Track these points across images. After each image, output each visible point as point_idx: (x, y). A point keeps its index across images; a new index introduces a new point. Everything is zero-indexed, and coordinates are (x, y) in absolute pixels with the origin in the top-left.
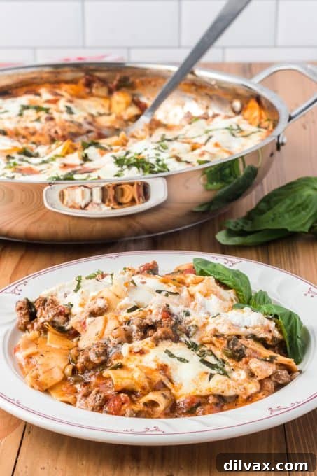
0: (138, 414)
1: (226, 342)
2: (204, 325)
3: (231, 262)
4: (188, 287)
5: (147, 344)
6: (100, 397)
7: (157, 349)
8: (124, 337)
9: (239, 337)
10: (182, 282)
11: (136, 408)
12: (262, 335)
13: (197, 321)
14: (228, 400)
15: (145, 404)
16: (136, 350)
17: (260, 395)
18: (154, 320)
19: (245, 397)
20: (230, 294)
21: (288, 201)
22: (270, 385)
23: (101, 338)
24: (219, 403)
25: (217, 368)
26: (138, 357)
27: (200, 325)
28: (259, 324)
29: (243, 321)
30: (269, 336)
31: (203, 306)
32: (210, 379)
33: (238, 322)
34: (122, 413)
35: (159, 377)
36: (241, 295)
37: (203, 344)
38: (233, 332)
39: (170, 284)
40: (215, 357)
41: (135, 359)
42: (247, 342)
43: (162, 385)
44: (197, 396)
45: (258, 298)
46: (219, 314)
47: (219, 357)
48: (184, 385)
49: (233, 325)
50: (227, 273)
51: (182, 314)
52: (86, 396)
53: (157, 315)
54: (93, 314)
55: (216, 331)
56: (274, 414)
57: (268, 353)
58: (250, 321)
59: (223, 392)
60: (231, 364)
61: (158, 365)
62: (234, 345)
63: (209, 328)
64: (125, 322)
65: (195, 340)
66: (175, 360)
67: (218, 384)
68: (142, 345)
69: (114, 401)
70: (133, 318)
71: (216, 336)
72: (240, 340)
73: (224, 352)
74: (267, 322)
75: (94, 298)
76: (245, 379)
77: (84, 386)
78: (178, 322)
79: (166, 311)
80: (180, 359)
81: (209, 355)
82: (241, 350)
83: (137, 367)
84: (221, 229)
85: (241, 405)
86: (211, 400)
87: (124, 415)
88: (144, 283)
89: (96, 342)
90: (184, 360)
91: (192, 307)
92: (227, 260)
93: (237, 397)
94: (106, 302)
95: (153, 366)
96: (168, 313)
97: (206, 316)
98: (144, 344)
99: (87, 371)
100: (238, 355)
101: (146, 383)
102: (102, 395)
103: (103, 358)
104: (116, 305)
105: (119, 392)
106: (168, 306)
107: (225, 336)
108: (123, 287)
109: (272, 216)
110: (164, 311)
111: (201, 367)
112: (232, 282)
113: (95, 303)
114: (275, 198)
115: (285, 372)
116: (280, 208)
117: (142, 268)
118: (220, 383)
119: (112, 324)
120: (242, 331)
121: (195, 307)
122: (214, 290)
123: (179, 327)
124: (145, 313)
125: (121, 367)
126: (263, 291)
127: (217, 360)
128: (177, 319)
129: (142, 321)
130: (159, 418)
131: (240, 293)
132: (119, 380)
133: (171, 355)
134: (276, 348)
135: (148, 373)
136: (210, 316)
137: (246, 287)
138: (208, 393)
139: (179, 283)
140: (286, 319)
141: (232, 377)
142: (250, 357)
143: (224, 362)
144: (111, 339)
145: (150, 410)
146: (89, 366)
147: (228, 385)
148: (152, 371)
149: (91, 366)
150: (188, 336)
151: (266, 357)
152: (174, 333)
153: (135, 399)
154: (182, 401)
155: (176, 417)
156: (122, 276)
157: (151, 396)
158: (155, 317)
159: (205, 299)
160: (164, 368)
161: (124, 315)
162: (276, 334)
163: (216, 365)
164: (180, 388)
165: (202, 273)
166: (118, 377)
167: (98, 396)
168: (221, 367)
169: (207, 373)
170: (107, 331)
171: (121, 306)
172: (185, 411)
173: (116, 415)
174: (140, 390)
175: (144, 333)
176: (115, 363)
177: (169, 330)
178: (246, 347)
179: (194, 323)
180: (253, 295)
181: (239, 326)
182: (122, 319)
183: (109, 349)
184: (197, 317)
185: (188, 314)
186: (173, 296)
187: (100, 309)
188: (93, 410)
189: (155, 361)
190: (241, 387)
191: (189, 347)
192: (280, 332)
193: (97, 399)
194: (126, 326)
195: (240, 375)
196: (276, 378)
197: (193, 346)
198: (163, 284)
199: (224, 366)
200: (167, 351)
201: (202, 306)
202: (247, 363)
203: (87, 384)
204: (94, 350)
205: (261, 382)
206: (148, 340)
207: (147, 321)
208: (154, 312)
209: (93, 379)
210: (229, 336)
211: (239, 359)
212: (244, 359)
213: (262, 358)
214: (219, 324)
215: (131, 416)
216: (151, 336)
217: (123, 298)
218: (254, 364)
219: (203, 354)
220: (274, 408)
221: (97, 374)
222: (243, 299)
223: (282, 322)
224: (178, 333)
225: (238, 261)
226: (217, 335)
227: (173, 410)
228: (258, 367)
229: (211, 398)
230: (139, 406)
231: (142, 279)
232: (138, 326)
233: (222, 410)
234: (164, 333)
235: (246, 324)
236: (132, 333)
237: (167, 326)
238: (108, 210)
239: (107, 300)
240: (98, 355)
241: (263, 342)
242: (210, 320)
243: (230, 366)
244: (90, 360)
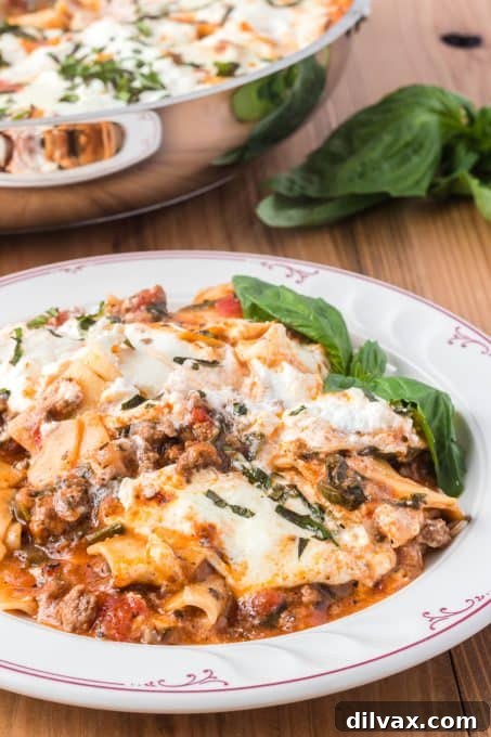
0: (166, 637)
1: (324, 469)
2: (277, 432)
3: (299, 272)
4: (234, 344)
5: (169, 478)
6: (88, 603)
7: (189, 488)
8: (120, 464)
9: (345, 453)
10: (220, 337)
11: (162, 624)
12: (390, 447)
13: (262, 425)
14: (339, 594)
15: (178, 614)
16: (148, 493)
17: (399, 575)
18: (177, 426)
19: (370, 584)
20: (313, 355)
22: (415, 553)
23: (73, 464)
24: (323, 602)
25: (312, 524)
26: (154, 509)
27: (268, 431)
28: (384, 426)
29: (353, 419)
30: (403, 448)
31: (268, 387)
32: (301, 551)
33: (342, 425)
34: (134, 634)
35: (200, 552)
36: (334, 356)
37: (278, 471)
38: (335, 445)
39: (201, 344)
40: (305, 499)
41: (149, 514)
42: (362, 465)
43: (207, 570)
44: (279, 589)
45: (365, 356)
46: (303, 408)
47: (312, 500)
48: (250, 566)
49: (334, 430)
50: (301, 308)
51: (230, 409)
52: (57, 596)
53: (182, 414)
54: (54, 414)
55: (301, 445)
57: (407, 487)
58: (367, 423)
59: (328, 578)
60: (338, 515)
61: (196, 526)
62: (341, 476)
63: (288, 437)
64: (120, 430)
65: (261, 464)
66: (228, 512)
67: (317, 562)
68: (159, 482)
69: (116, 610)
70: (136, 421)
71: (305, 457)
72: (350, 462)
73: (321, 490)
74: (398, 419)
75: (52, 380)
76: (367, 547)
77: (50, 573)
78: (226, 426)
79: (199, 407)
80: (237, 510)
81: (292, 496)
82: (357, 487)
83: (153, 531)
85: (366, 603)
86: (307, 595)
87: (138, 640)
88: (147, 341)
89: (65, 474)
90: (246, 510)
91: (245, 389)
92: (291, 269)
93: (355, 584)
94: (78, 388)
95: (187, 529)
96: (204, 411)
97: (277, 409)
98: (163, 478)
99: (51, 539)
100: (352, 497)
101: (177, 569)
102: (93, 599)
103: (82, 510)
104: (99, 395)
105: (123, 590)
106: (203, 395)
107: (322, 456)
108: (110, 354)
109: (359, 169)
110: (196, 407)
111: (280, 525)
112: (317, 329)
113: (56, 390)
115: (440, 524)
116: (374, 153)
117: (135, 301)
118: (321, 561)
119: (94, 437)
120: (352, 441)
121: (251, 389)
122: (287, 351)
123: (228, 438)
124: (159, 410)
125: (122, 531)
126: (372, 340)
127: (310, 506)
128: (222, 421)
129: (154, 428)
130: (206, 641)
131: (333, 352)
132: (123, 566)
133: (219, 502)
134: (414, 466)
135: (178, 544)
136: (283, 409)
137: (341, 334)
138: (299, 582)
139: (216, 337)
140: (429, 408)
141: (341, 543)
142: (375, 500)
143: (322, 509)
144: (95, 466)
145: (189, 625)
146: (56, 529)
147: (338, 562)
148: (183, 537)
149: (60, 528)
150: (247, 457)
151: (405, 499)
152: (221, 452)
153: (157, 602)
154: (247, 601)
155: (241, 637)
156: (106, 333)
157: (190, 597)
158: (179, 418)
159: (272, 371)
160: (207, 533)
161: (116, 414)
162: (416, 441)
163: (308, 516)
164: (243, 574)
165: (257, 313)
166: (121, 558)
167: (84, 600)
168: (318, 521)
169: (293, 539)
170: (83, 451)
171: (108, 398)
172: (256, 622)
173: (121, 640)
174: (165, 583)
175: (160, 454)
176: (110, 522)
177: (209, 447)
178: (363, 478)
179: (256, 429)
180: (356, 351)
181: (345, 432)
182: (112, 425)
183: (93, 490)
184: (260, 415)
185: (243, 411)
186: (208, 369)
187: (67, 404)
188: (74, 630)
189: (190, 518)
190: (361, 564)
191: (252, 480)
192: (421, 434)
193: (82, 606)
194: (122, 440)
195: (356, 537)
196: (424, 537)
197: (257, 478)
198: (185, 343)
199: (323, 519)
200: (210, 494)
201: (266, 388)
202: (370, 514)
203: (54, 568)
204: (63, 494)
205: (398, 551)
206: (169, 469)
207: (163, 429)
208: (177, 408)
209: (66, 556)
210: (328, 455)
211: (355, 506)
212: (364, 507)
213: (397, 500)
214: (307, 428)
215: (151, 642)
216: (174, 462)
217: (113, 381)
218: (386, 516)
219: (279, 495)
220: (435, 613)
221: (74, 544)
222: (340, 364)
223: (422, 413)
224: (229, 451)
225: (312, 270)
226: (307, 456)
227: (233, 623)
228: (393, 523)
229: (305, 591)
230: (166, 620)
231: (143, 331)
232: (147, 440)
233: (329, 617)
234: (201, 454)
235: (359, 426)
236: (135, 453)
237: (205, 439)
238: (52, 172)
239: (79, 383)
240: (71, 506)
241: (393, 461)
242: (288, 420)
243: (335, 518)
244: (56, 515)
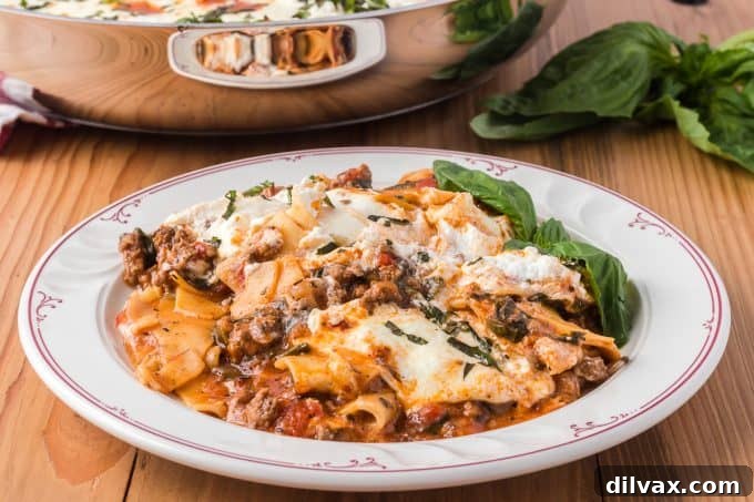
0: (338, 435)
1: (494, 307)
2: (455, 278)
3: (499, 167)
4: (425, 209)
5: (354, 310)
6: (271, 403)
7: (372, 319)
8: (311, 298)
9: (516, 298)
10: (414, 202)
11: (335, 425)
12: (557, 295)
13: (442, 271)
14: (499, 411)
15: (350, 417)
16: (334, 321)
17: (556, 401)
18: (365, 269)
19: (528, 405)
20: (499, 224)
21: (597, 65)
22: (572, 384)
23: (271, 299)
24: (482, 416)
25: (479, 353)
26: (337, 334)
27: (447, 276)
28: (553, 276)
29: (525, 269)
30: (570, 297)
31: (452, 244)
32: (466, 373)
33: (515, 274)
34: (309, 432)
35: (375, 369)
36: (518, 226)
37: (452, 311)
38: (507, 289)
39: (394, 205)
40: (475, 334)
41: (332, 338)
42: (530, 308)
43: (380, 384)
44: (443, 404)
45: (547, 230)
46: (480, 258)
47: (482, 334)
48: (419, 384)
49: (506, 278)
50: (491, 186)
51: (415, 258)
52: (244, 402)
53: (370, 259)
54: (256, 257)
55: (475, 287)
56: (582, 435)
57: (568, 328)
58: (537, 273)
59: (489, 397)
60: (503, 347)
61: (373, 347)
62: (507, 312)
63: (464, 283)
64: (314, 271)
65: (439, 303)
66: (403, 341)
67: (479, 382)
68: (344, 313)
69: (295, 411)
70: (329, 264)
71: (475, 296)
72: (518, 305)
73: (491, 326)
74: (566, 272)
75: (258, 229)
76: (527, 374)
77: (241, 384)
78: (409, 271)
79: (385, 253)
80: (413, 338)
81: (463, 331)
82: (521, 322)
83: (335, 351)
84: (478, 112)
85: (523, 419)
86: (468, 410)
87: (312, 437)
88: (347, 202)
89: (262, 306)
90: (420, 339)
91: (432, 245)
92: (492, 164)
93: (514, 404)
94: (280, 235)
95: (364, 349)
96: (389, 255)
97: (458, 261)
98: (349, 310)
99: (245, 357)
100: (516, 330)
101: (352, 380)
102: (274, 401)
103: (274, 335)
104: (298, 240)
105: (304, 396)
106: (389, 243)
107: (493, 298)
108: (310, 209)
109: (569, 91)
110: (383, 252)
111: (449, 351)
112: (502, 201)
113: (261, 237)
114: (575, 59)
115: (598, 361)
116: (584, 77)
117: (342, 177)
118: (484, 381)
119: (291, 275)
120: (522, 288)
121: (437, 246)
122: (472, 215)
123: (410, 280)
124: (350, 254)
125: (307, 350)
126: (557, 219)
127: (479, 339)
128: (406, 266)
129: (344, 269)
130: (375, 441)
131: (517, 222)
132: (304, 374)
133: (397, 331)
134: (583, 318)
135: (355, 361)
136: (464, 262)
137: (527, 211)
138: (462, 398)
139: (410, 202)
140: (599, 268)
141: (505, 370)
142: (537, 334)
143: (490, 342)
144: (289, 300)
145: (359, 428)
146: (249, 350)
147: (499, 383)
148: (363, 358)
149: (253, 349)
150: (426, 297)
151: (566, 335)
152: (402, 290)
153: (333, 408)
154: (415, 411)
155: (406, 440)
156: (307, 190)
157: (361, 403)
158: (369, 261)
159: (456, 231)
160: (383, 354)
161: (313, 258)
162: (582, 292)
163: (477, 348)
164: (413, 390)
165: (450, 186)
166: (303, 369)
167: (267, 402)
168: (485, 351)
169: (460, 363)
170: (279, 288)
171: (305, 243)
172: (421, 430)
173: (298, 436)
174: (340, 392)
175: (348, 290)
176: (297, 343)
177: (392, 286)
178: (529, 317)
179: (436, 274)
180: (538, 225)
181: (516, 280)
182: (308, 267)
183: (286, 319)
184: (441, 263)
185: (425, 258)
186: (398, 226)
187: (269, 248)
188: (257, 427)
189: (368, 340)
190: (521, 388)
191: (428, 316)
192: (589, 290)
193: (265, 407)
194: (316, 279)
195: (518, 366)
196: (582, 371)
197: (434, 315)
198: (380, 204)
199: (490, 350)
200: (389, 324)
201: (451, 244)
202: (531, 345)
203: (246, 381)
204: (258, 321)
205: (556, 378)
206: (354, 303)
207: (352, 270)
208: (366, 254)
209: (257, 372)
210: (498, 296)
211: (518, 339)
212: (526, 339)
213: (558, 336)
214: (482, 275)
215: (325, 438)
216: (360, 296)
217: (311, 229)
218: (545, 347)
219: (452, 329)
220: (582, 425)
221: (264, 363)
222: (523, 233)
223: (593, 273)
224: (409, 291)
225: (512, 165)
226: (477, 294)
227: (400, 428)
228: (552, 353)
229: (467, 406)
230: (339, 421)
231: (343, 195)
232: (336, 278)
233: (487, 428)
234: (383, 290)
235: (529, 275)
236: (326, 290)
237: (390, 279)
238: (282, 76)
239: (281, 231)
240: (265, 330)
241: (559, 308)
242: (466, 269)
243: (501, 350)
244: (251, 337)
